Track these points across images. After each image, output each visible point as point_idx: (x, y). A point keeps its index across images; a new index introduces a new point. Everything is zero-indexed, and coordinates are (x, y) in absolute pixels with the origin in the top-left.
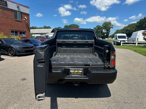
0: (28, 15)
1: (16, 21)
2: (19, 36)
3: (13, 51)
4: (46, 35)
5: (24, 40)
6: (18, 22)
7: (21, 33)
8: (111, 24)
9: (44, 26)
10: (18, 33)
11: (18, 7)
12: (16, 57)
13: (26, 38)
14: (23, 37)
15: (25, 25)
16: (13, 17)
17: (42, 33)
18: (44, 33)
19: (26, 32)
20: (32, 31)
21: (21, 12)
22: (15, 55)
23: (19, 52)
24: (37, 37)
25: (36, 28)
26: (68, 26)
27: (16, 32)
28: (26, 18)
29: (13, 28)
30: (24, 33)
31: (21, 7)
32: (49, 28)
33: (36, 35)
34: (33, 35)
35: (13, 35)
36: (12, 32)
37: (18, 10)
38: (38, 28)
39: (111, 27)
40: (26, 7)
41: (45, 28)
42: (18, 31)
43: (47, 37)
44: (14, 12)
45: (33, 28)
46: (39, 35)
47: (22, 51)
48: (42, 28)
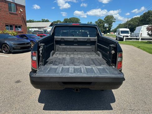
0: (23, 7)
1: (10, 13)
3: (8, 48)
4: (44, 29)
5: (19, 36)
6: (13, 15)
7: (16, 27)
9: (42, 20)
10: (14, 27)
12: (11, 55)
13: (22, 32)
15: (21, 19)
16: (7, 9)
17: (40, 27)
18: (42, 27)
19: (22, 26)
20: (29, 25)
21: (16, 4)
23: (14, 49)
25: (33, 22)
26: (67, 19)
27: (11, 26)
28: (21, 10)
29: (7, 21)
30: (20, 27)
32: (47, 21)
33: (33, 30)
34: (30, 29)
35: (8, 29)
37: (12, 2)
38: (35, 22)
39: (114, 21)
41: (43, 21)
42: (14, 25)
43: (45, 31)
44: (8, 3)
45: (30, 21)
47: (18, 48)
48: (40, 22)
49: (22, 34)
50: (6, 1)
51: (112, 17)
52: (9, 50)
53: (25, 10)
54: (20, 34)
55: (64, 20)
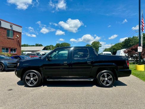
0: (20, 33)
1: (8, 38)
2: (10, 53)
3: (3, 67)
4: (37, 52)
5: (14, 57)
6: (10, 40)
7: (11, 50)
8: (99, 43)
9: (36, 44)
10: (9, 50)
11: (11, 26)
13: (17, 54)
14: (13, 54)
15: (16, 43)
16: (6, 35)
17: (33, 51)
18: (36, 51)
19: (17, 49)
20: (23, 48)
21: (14, 31)
22: (4, 71)
23: (8, 67)
24: (28, 54)
25: (27, 46)
26: (59, 44)
27: (7, 49)
28: (18, 36)
29: (4, 45)
30: (15, 50)
31: (14, 27)
32: (41, 45)
33: (27, 53)
34: (24, 53)
35: (4, 52)
36: (4, 49)
37: (10, 29)
38: (29, 46)
39: (100, 46)
40: (18, 26)
41: (37, 45)
42: (9, 48)
43: (38, 54)
44: (7, 30)
45: (25, 46)
46: (30, 53)
47: (11, 67)
48: (34, 46)
49: (16, 55)
50: (5, 29)
51: (98, 43)
52: (3, 68)
53: (21, 36)
55: (56, 45)
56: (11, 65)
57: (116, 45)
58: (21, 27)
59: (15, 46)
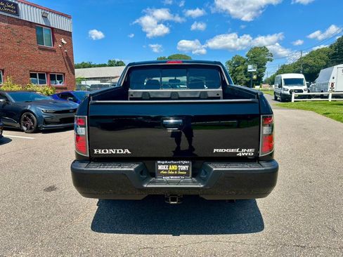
0: (68, 34)
1: (40, 48)
2: (50, 85)
3: (33, 121)
4: (113, 81)
5: (58, 95)
6: (45, 53)
7: (53, 78)
8: (268, 51)
9: (110, 61)
10: (47, 78)
11: (45, 17)
12: (40, 134)
13: (66, 88)
14: (57, 88)
15: (62, 59)
16: (34, 41)
17: (104, 78)
18: (109, 78)
19: (64, 74)
20: (79, 73)
21: (52, 29)
22: (37, 131)
23: (46, 123)
24: (93, 86)
25: (90, 66)
26: (164, 58)
27: (42, 76)
28: (63, 41)
29: (33, 66)
30: (60, 78)
31: (51, 16)
32: (120, 64)
33: (90, 83)
34: (83, 83)
35: (35, 82)
36: (33, 75)
37: (44, 24)
38: (95, 66)
39: (268, 60)
40: (62, 15)
41: (112, 64)
42: (47, 73)
44: (36, 28)
45: (84, 66)
46: (97, 82)
47: (54, 120)
48: (105, 65)
49: (64, 91)
50: (31, 24)
51: (263, 50)
52: (35, 123)
53: (71, 40)
54: (59, 92)
56: (52, 117)
57: (311, 55)
58: (69, 17)
59: (60, 68)
